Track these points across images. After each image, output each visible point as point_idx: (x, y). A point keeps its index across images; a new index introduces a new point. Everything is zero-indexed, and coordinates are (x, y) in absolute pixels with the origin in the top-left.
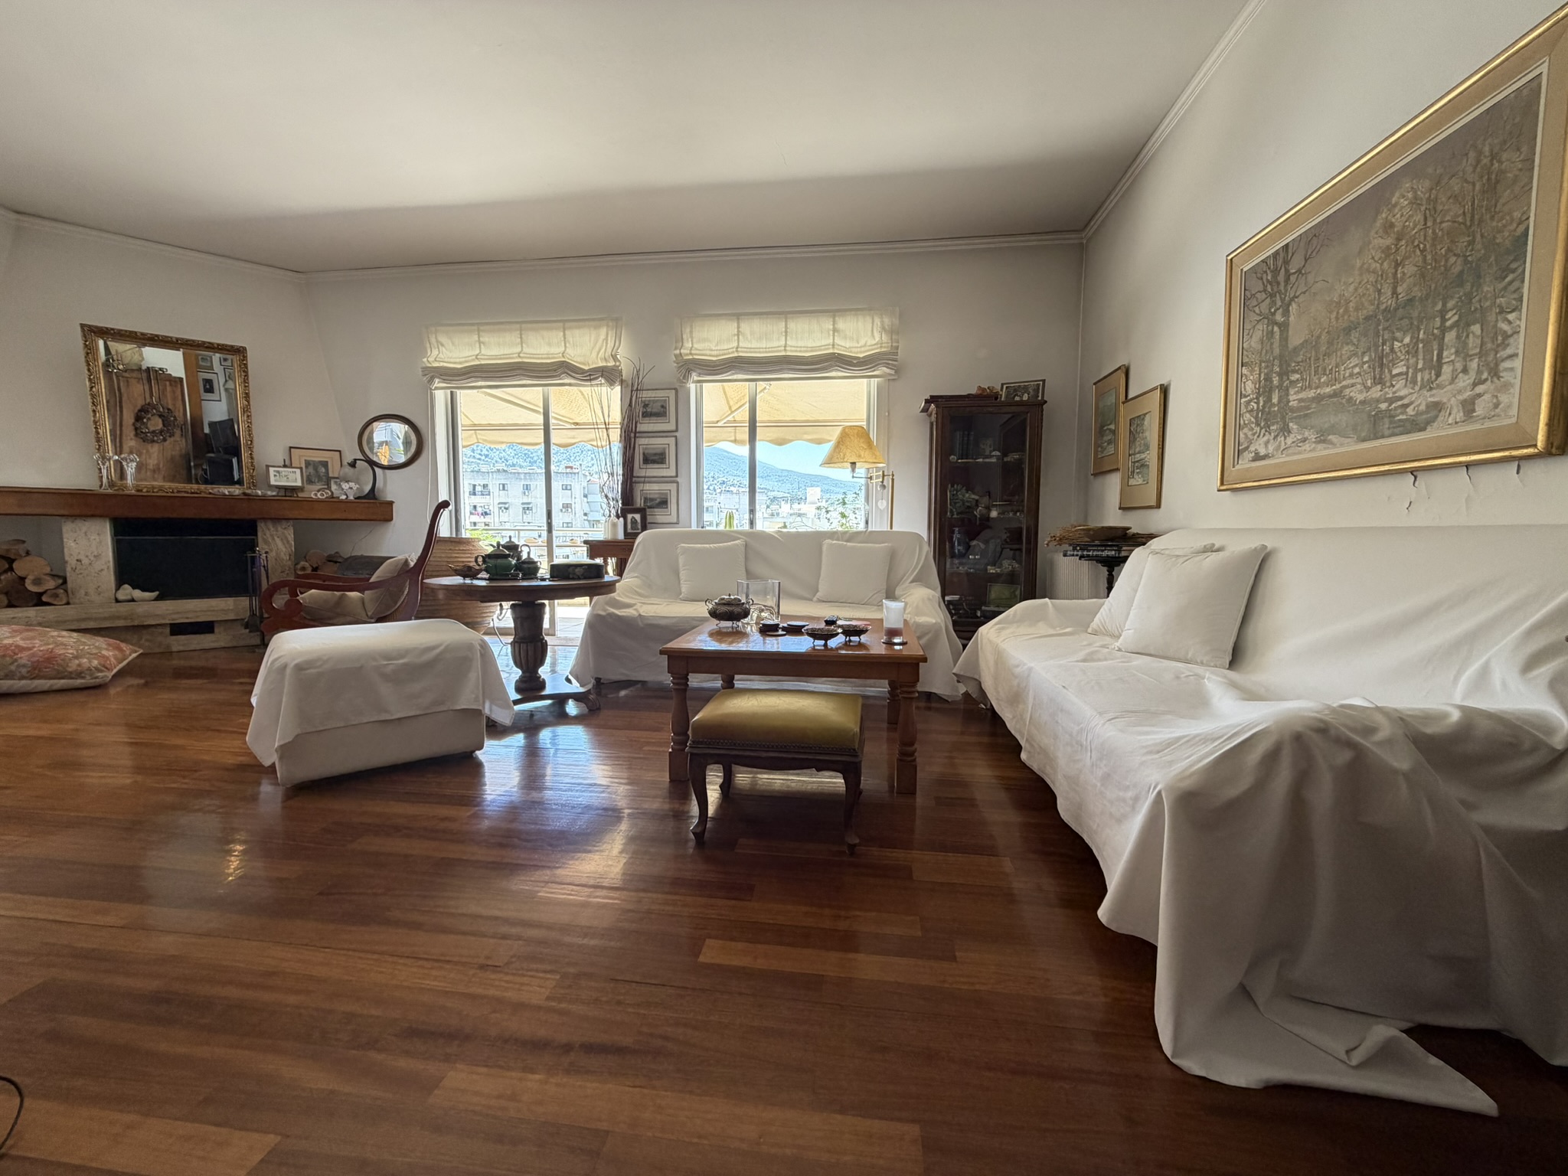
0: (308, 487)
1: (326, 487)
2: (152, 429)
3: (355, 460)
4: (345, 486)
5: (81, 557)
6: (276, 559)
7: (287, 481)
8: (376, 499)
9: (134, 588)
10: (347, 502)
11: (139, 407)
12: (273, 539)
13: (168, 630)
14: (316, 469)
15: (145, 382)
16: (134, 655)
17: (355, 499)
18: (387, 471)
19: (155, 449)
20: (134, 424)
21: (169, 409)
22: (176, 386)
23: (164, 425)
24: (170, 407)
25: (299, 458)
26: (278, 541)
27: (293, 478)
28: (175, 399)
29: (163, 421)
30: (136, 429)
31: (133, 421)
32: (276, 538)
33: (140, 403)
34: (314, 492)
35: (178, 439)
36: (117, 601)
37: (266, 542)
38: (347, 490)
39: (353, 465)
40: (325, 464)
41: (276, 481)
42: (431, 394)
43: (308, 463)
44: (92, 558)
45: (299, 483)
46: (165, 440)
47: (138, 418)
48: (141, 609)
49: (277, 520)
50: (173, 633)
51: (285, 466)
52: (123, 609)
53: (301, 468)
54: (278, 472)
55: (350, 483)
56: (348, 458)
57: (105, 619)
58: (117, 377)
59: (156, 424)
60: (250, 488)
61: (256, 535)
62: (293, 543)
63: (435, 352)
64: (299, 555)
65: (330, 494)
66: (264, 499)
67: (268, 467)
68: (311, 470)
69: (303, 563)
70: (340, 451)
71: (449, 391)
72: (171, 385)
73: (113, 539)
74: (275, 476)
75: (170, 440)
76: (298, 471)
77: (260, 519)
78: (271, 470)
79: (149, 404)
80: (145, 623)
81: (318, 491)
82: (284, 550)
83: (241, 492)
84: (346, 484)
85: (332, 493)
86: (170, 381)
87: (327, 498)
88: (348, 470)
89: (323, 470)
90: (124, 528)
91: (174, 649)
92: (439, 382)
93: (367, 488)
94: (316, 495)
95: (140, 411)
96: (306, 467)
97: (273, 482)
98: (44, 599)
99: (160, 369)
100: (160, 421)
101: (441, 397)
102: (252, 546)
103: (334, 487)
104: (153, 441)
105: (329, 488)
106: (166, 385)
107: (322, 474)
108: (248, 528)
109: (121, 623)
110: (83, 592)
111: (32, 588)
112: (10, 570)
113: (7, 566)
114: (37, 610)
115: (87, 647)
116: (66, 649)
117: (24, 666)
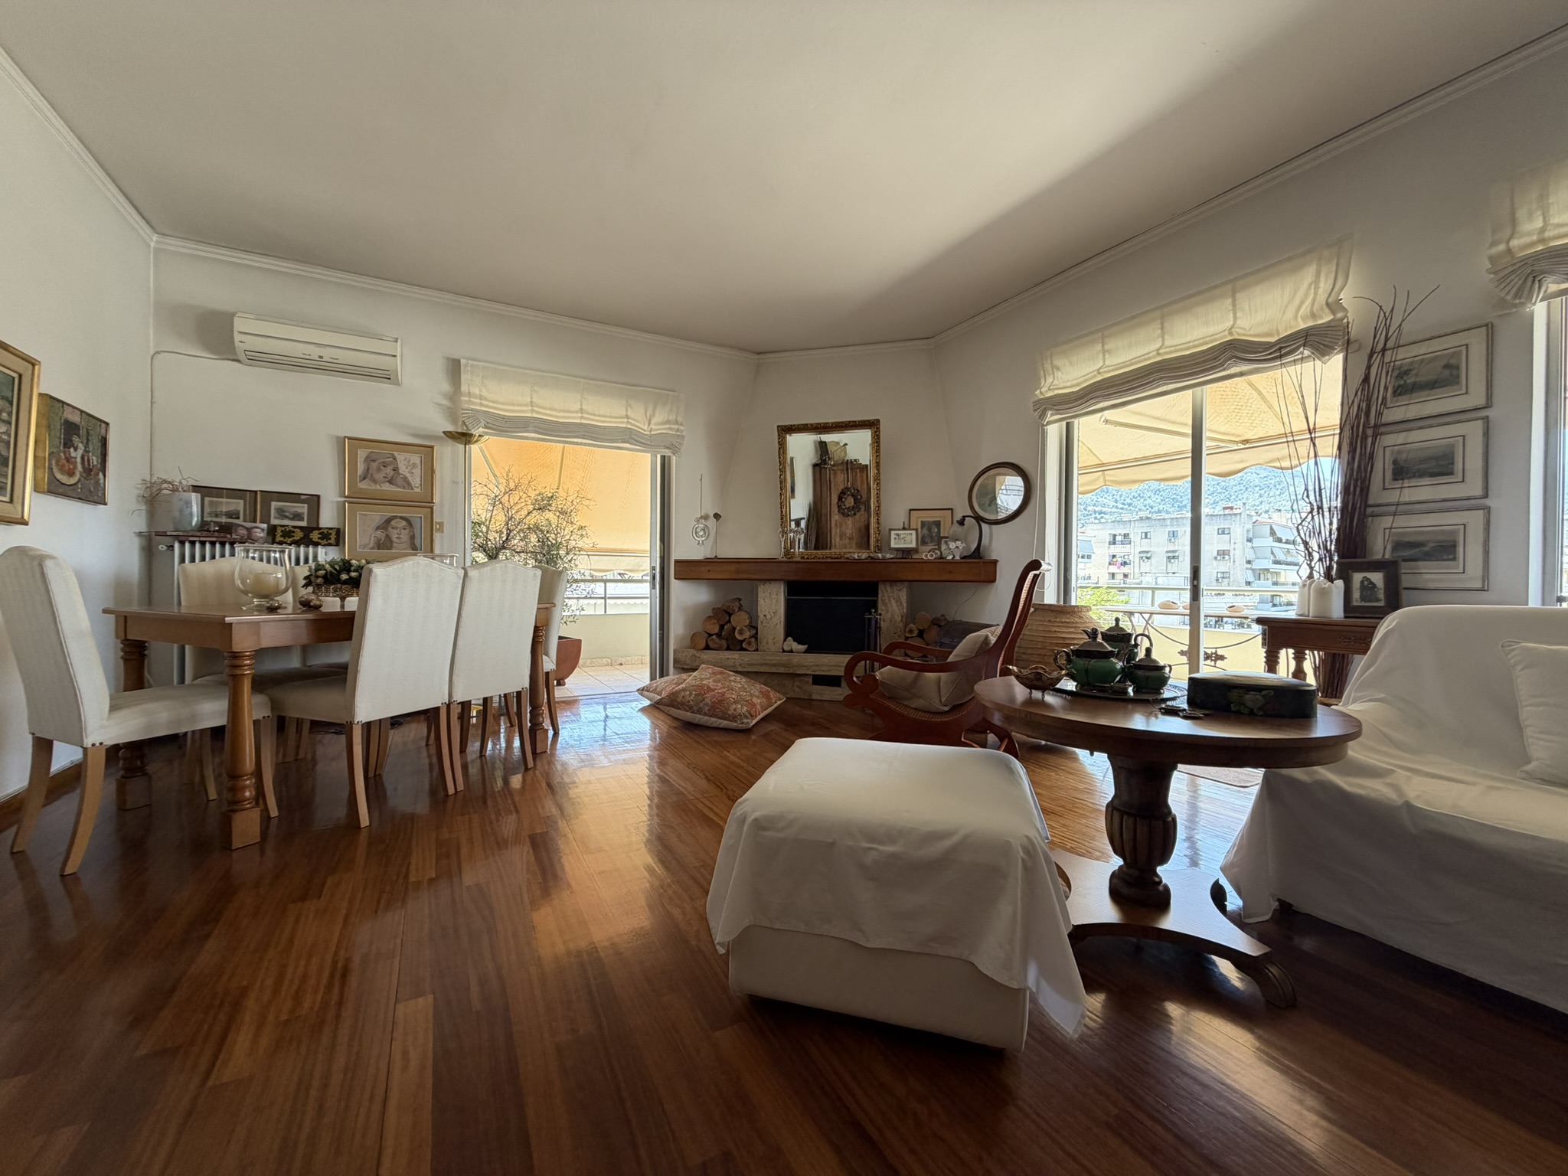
0: (922, 548)
1: (937, 547)
2: (848, 506)
3: (964, 517)
4: (952, 545)
5: (767, 613)
6: (891, 620)
7: (905, 543)
8: (981, 558)
9: (794, 641)
10: (953, 562)
11: (840, 491)
12: (890, 600)
13: (810, 680)
14: (929, 530)
15: (845, 472)
16: (779, 703)
17: (961, 558)
18: (994, 527)
19: (850, 521)
20: (838, 503)
21: (858, 490)
22: (863, 472)
23: (855, 503)
24: (859, 489)
25: (916, 523)
26: (893, 601)
27: (908, 540)
28: (862, 482)
29: (854, 499)
30: (839, 507)
31: (837, 500)
32: (892, 599)
33: (841, 487)
34: (927, 554)
35: (863, 513)
36: (784, 651)
37: (884, 604)
38: (954, 550)
39: (961, 522)
40: (938, 524)
41: (895, 544)
42: (1043, 430)
43: (923, 524)
44: (772, 615)
45: (913, 545)
46: (855, 514)
47: (840, 499)
48: (796, 659)
49: (894, 582)
50: (815, 683)
51: (904, 529)
52: (785, 657)
53: (917, 530)
54: (898, 535)
55: (957, 542)
56: (958, 516)
57: (774, 665)
58: (830, 471)
59: (850, 502)
60: (876, 552)
61: (877, 597)
62: (905, 605)
63: (1050, 380)
64: (910, 617)
65: (939, 554)
66: (884, 562)
67: (890, 530)
68: (925, 531)
69: (912, 625)
70: (952, 509)
71: (1064, 423)
72: (860, 472)
73: (785, 598)
74: (895, 538)
75: (858, 514)
76: (914, 532)
77: (884, 581)
78: (893, 533)
79: (846, 488)
80: (797, 672)
81: (929, 552)
82: (898, 611)
83: (867, 555)
84: (953, 543)
85: (941, 553)
86: (860, 468)
87: (936, 558)
88: (956, 527)
89: (936, 530)
90: (794, 589)
91: (814, 697)
92: (1052, 415)
93: (974, 546)
94: (926, 556)
95: (841, 493)
96: (922, 528)
97: (893, 545)
98: (744, 645)
99: (855, 460)
100: (852, 500)
101: (1054, 433)
102: (874, 604)
103: (944, 547)
104: (849, 515)
105: (939, 549)
106: (856, 473)
107: (934, 534)
108: (870, 590)
109: (782, 670)
110: (765, 640)
111: (738, 636)
112: (729, 621)
113: (728, 618)
114: (739, 654)
115: (745, 694)
116: (732, 694)
117: (707, 704)
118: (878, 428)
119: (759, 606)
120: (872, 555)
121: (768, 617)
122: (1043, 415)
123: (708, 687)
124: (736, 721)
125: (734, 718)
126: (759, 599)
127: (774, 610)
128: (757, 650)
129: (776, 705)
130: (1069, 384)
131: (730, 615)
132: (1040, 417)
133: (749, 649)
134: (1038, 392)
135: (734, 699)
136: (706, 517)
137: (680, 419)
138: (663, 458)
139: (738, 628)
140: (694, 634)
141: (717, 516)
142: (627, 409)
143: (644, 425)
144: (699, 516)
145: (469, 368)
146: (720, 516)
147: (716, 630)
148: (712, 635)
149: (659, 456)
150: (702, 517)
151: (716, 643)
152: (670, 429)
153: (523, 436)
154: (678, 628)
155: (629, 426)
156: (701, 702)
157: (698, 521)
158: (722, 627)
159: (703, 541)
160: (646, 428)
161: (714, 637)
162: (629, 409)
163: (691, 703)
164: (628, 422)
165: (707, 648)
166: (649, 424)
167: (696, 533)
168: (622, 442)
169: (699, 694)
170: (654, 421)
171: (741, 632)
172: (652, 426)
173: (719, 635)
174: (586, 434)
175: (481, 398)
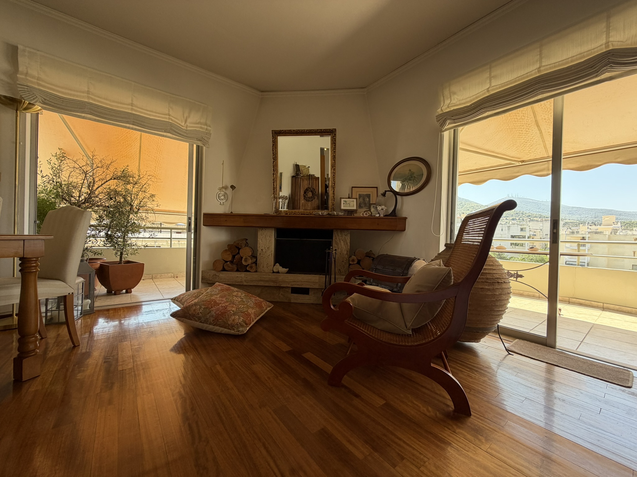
0: (359, 210)
1: (368, 209)
2: (309, 196)
3: (386, 191)
4: (379, 208)
5: (263, 248)
6: (340, 253)
7: (349, 207)
8: (396, 216)
9: (280, 266)
10: (379, 218)
11: (305, 189)
12: (340, 242)
13: (290, 291)
14: (364, 199)
15: (308, 180)
16: (269, 309)
17: (384, 216)
18: (404, 197)
19: (309, 203)
20: (304, 195)
21: (314, 189)
23: (312, 195)
25: (356, 194)
26: (342, 242)
27: (352, 205)
29: (312, 193)
30: (304, 196)
31: (303, 193)
32: (341, 241)
33: (306, 187)
34: (362, 213)
35: (316, 200)
36: (274, 272)
37: (337, 244)
38: (381, 210)
39: (384, 195)
40: (369, 196)
41: (344, 207)
42: (441, 135)
43: (360, 196)
44: (266, 249)
45: (355, 208)
46: (312, 200)
47: (305, 192)
48: (281, 277)
49: (343, 230)
50: (292, 293)
51: (349, 198)
52: (273, 276)
53: (356, 199)
54: (345, 201)
55: (382, 206)
56: (381, 191)
57: (267, 281)
58: (300, 179)
59: (310, 194)
60: (332, 211)
61: (332, 239)
62: (349, 244)
63: (447, 102)
64: (352, 251)
65: (370, 213)
66: (338, 217)
67: (341, 198)
68: (361, 200)
69: (353, 257)
70: (377, 188)
71: (453, 130)
72: (315, 180)
73: (275, 239)
74: (344, 203)
75: (314, 201)
76: (355, 200)
77: (337, 229)
78: (342, 200)
79: (308, 188)
80: (282, 286)
81: (364, 212)
82: (345, 248)
83: (327, 213)
84: (380, 207)
85: (371, 213)
87: (368, 216)
88: (381, 198)
89: (368, 200)
90: (280, 233)
91: (292, 301)
92: (449, 124)
93: (391, 210)
94: (363, 214)
96: (359, 198)
97: (342, 208)
98: (248, 268)
99: (313, 175)
100: (311, 193)
101: (447, 136)
102: (330, 244)
103: (372, 210)
104: (309, 201)
105: (370, 210)
107: (367, 202)
108: (328, 234)
109: (272, 284)
110: (262, 265)
111: (244, 263)
112: (239, 253)
113: (238, 251)
114: (245, 274)
115: (243, 306)
116: (233, 307)
117: (212, 316)
118: (335, 134)
119: (258, 244)
120: (330, 213)
121: (264, 250)
122: (443, 124)
123: (215, 302)
124: (234, 329)
125: (232, 327)
126: (258, 239)
127: (268, 247)
128: (256, 271)
129: (266, 311)
130: (463, 102)
131: (239, 249)
132: (441, 126)
133: (251, 271)
134: (439, 110)
135: (233, 311)
136: (226, 188)
137: (209, 123)
138: (198, 147)
139: (244, 258)
140: (215, 261)
141: (233, 187)
142: (169, 110)
143: (182, 122)
144: (221, 187)
145: (26, 54)
146: (235, 187)
147: (230, 258)
148: (227, 262)
149: (195, 146)
150: (223, 187)
151: (229, 267)
152: (201, 128)
153: (81, 116)
154: (205, 257)
155: (170, 121)
156: (208, 313)
157: (220, 189)
158: (234, 257)
159: (223, 202)
160: (183, 124)
161: (228, 263)
162: (171, 110)
163: (200, 315)
164: (169, 118)
165: (224, 270)
166: (186, 121)
167: (219, 197)
168: (165, 132)
169: (207, 308)
170: (189, 120)
171: (246, 261)
172: (188, 124)
173: (232, 262)
174: (135, 121)
175: (38, 79)
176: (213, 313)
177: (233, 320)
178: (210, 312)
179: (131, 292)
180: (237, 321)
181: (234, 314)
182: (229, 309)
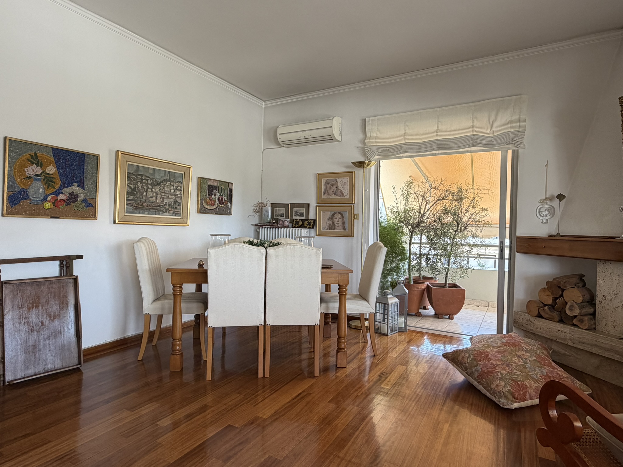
5: (606, 294)
44: (613, 296)
98: (575, 321)
110: (604, 321)
112: (562, 296)
113: (560, 292)
114: (570, 329)
119: (598, 285)
121: (608, 298)
123: (487, 355)
127: (615, 292)
128: (594, 329)
131: (563, 290)
133: (581, 327)
136: (551, 199)
137: (523, 117)
138: (513, 152)
139: (569, 304)
140: (529, 301)
141: (561, 197)
142: (473, 121)
143: (487, 129)
144: (544, 198)
145: (370, 122)
146: (564, 197)
147: (550, 301)
148: (545, 305)
149: (510, 152)
150: (546, 199)
151: (547, 314)
152: (512, 127)
153: (400, 156)
154: (520, 294)
155: (475, 133)
157: (543, 202)
158: (555, 299)
159: (547, 220)
160: (488, 132)
161: (546, 308)
162: (475, 120)
164: (473, 131)
165: (540, 316)
166: (491, 128)
167: (540, 212)
168: (469, 147)
170: (495, 124)
171: (571, 309)
172: (494, 129)
173: (552, 307)
174: (439, 146)
175: (376, 138)
176: (479, 368)
177: (497, 386)
178: (477, 366)
179: (452, 319)
180: (500, 388)
181: (501, 379)
182: (498, 369)
